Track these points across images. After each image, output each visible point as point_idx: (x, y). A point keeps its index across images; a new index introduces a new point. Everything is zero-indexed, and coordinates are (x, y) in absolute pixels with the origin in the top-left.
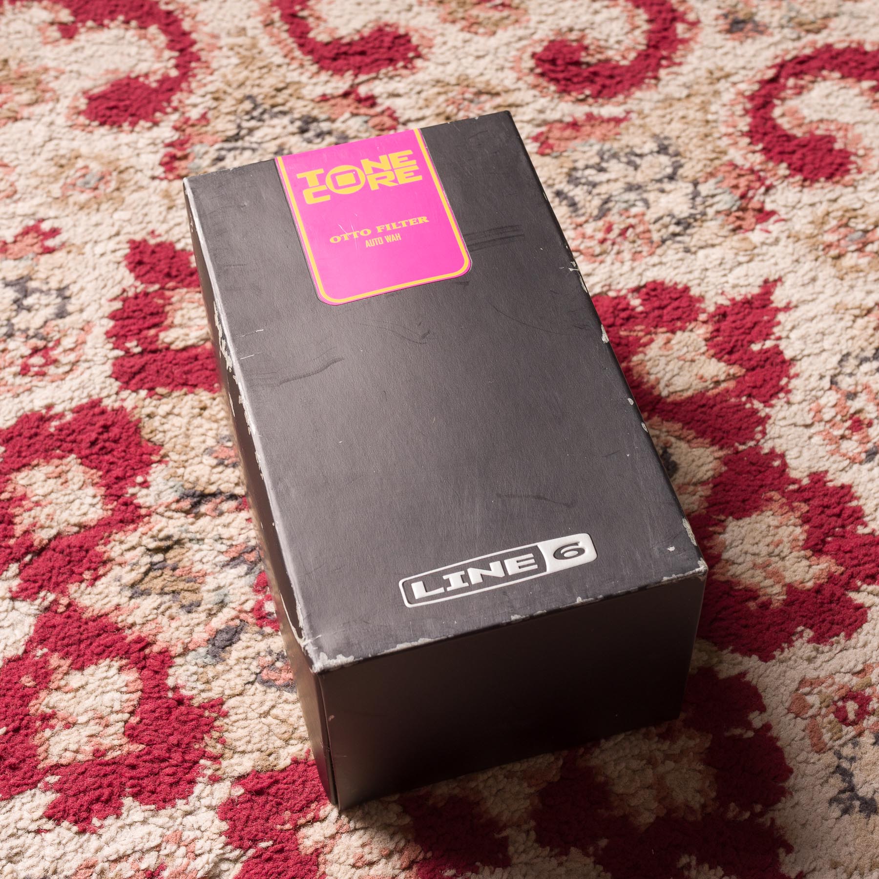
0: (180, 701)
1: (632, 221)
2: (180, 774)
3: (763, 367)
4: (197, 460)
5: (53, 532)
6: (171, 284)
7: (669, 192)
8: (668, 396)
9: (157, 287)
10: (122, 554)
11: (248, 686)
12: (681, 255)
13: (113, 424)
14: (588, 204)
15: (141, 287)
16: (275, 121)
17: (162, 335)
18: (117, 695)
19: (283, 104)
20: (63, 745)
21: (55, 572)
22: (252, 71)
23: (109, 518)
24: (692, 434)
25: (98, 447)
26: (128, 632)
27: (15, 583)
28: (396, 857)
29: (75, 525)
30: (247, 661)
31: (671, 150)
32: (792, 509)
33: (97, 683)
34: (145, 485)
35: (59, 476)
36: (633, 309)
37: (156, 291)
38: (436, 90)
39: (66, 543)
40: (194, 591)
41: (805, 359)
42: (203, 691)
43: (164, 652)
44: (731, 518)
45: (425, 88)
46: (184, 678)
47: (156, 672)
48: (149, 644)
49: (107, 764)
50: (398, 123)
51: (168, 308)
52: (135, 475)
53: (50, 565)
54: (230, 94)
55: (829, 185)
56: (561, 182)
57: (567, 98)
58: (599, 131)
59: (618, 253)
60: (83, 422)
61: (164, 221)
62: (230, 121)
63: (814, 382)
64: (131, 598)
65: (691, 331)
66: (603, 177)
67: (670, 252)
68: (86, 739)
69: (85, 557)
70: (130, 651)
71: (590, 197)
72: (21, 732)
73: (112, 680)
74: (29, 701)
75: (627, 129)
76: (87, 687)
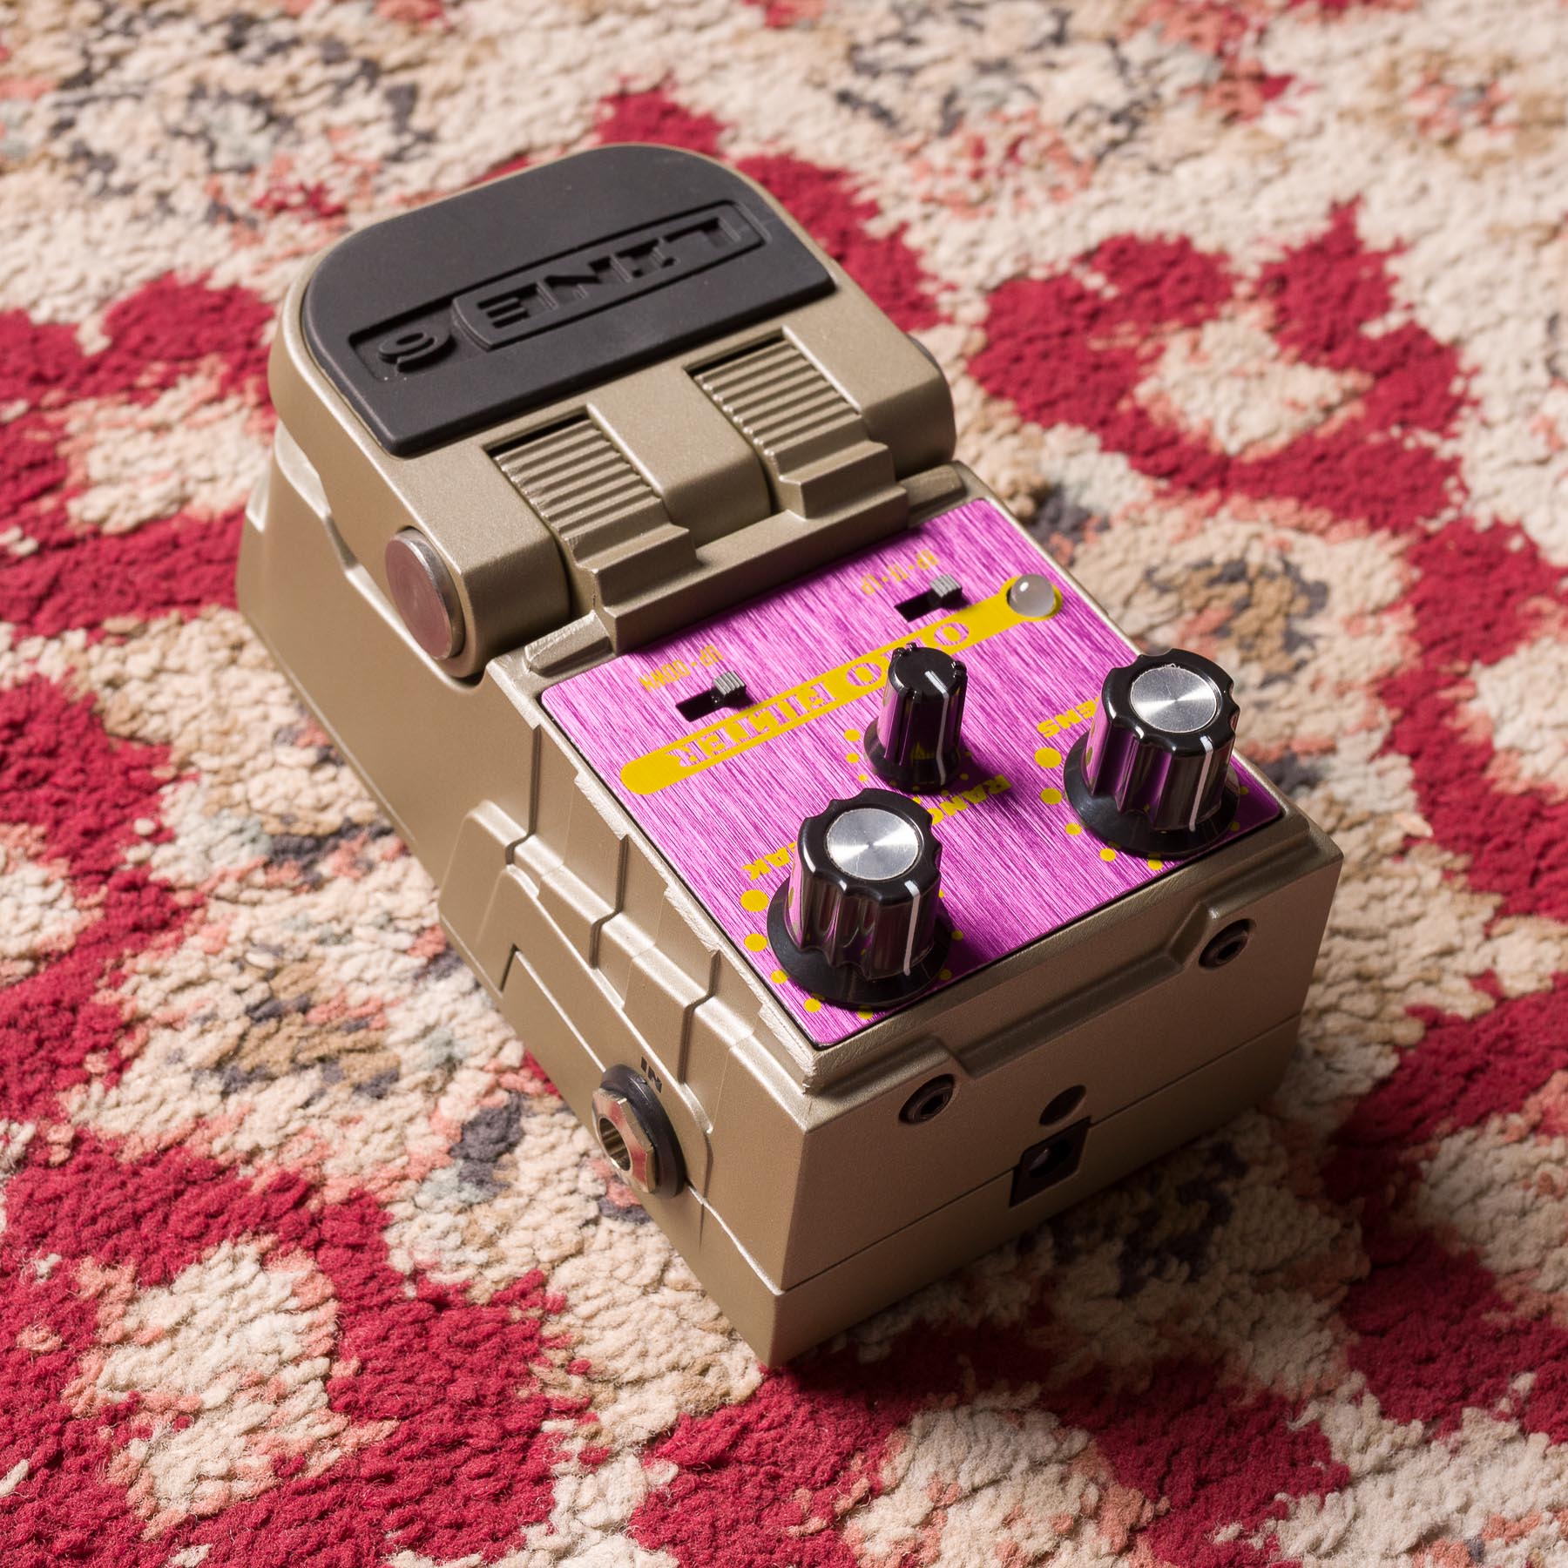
0: (440, 1302)
1: (1017, 129)
2: (507, 1470)
3: (1402, 365)
4: (263, 760)
6: (54, 396)
7: (1067, 66)
8: (1243, 451)
9: (20, 407)
10: (165, 1002)
11: (591, 1229)
12: (1145, 179)
13: (30, 716)
14: (913, 110)
16: (167, 32)
17: (74, 507)
18: (282, 1321)
20: (188, 1470)
21: (12, 1071)
23: (100, 925)
24: (1322, 517)
25: (13, 771)
26: (245, 1172)
28: (1089, 1530)
29: (21, 957)
30: (564, 1175)
33: (219, 1305)
34: (161, 836)
36: (1096, 294)
37: (22, 417)
39: (16, 1001)
40: (371, 1049)
41: (1478, 337)
42: (487, 1265)
43: (357, 1199)
44: (1477, 666)
46: (430, 1246)
47: (356, 1247)
48: (312, 1188)
49: (318, 1486)
51: (64, 449)
52: (130, 818)
55: (1374, 14)
56: (839, 75)
59: (1018, 193)
62: (60, 45)
63: (1515, 379)
64: (225, 1094)
65: (1232, 318)
67: (1121, 178)
68: (242, 1441)
69: (73, 1024)
70: (273, 1213)
71: (911, 97)
72: (68, 1463)
73: (253, 1290)
74: (62, 1386)
76: (196, 1320)
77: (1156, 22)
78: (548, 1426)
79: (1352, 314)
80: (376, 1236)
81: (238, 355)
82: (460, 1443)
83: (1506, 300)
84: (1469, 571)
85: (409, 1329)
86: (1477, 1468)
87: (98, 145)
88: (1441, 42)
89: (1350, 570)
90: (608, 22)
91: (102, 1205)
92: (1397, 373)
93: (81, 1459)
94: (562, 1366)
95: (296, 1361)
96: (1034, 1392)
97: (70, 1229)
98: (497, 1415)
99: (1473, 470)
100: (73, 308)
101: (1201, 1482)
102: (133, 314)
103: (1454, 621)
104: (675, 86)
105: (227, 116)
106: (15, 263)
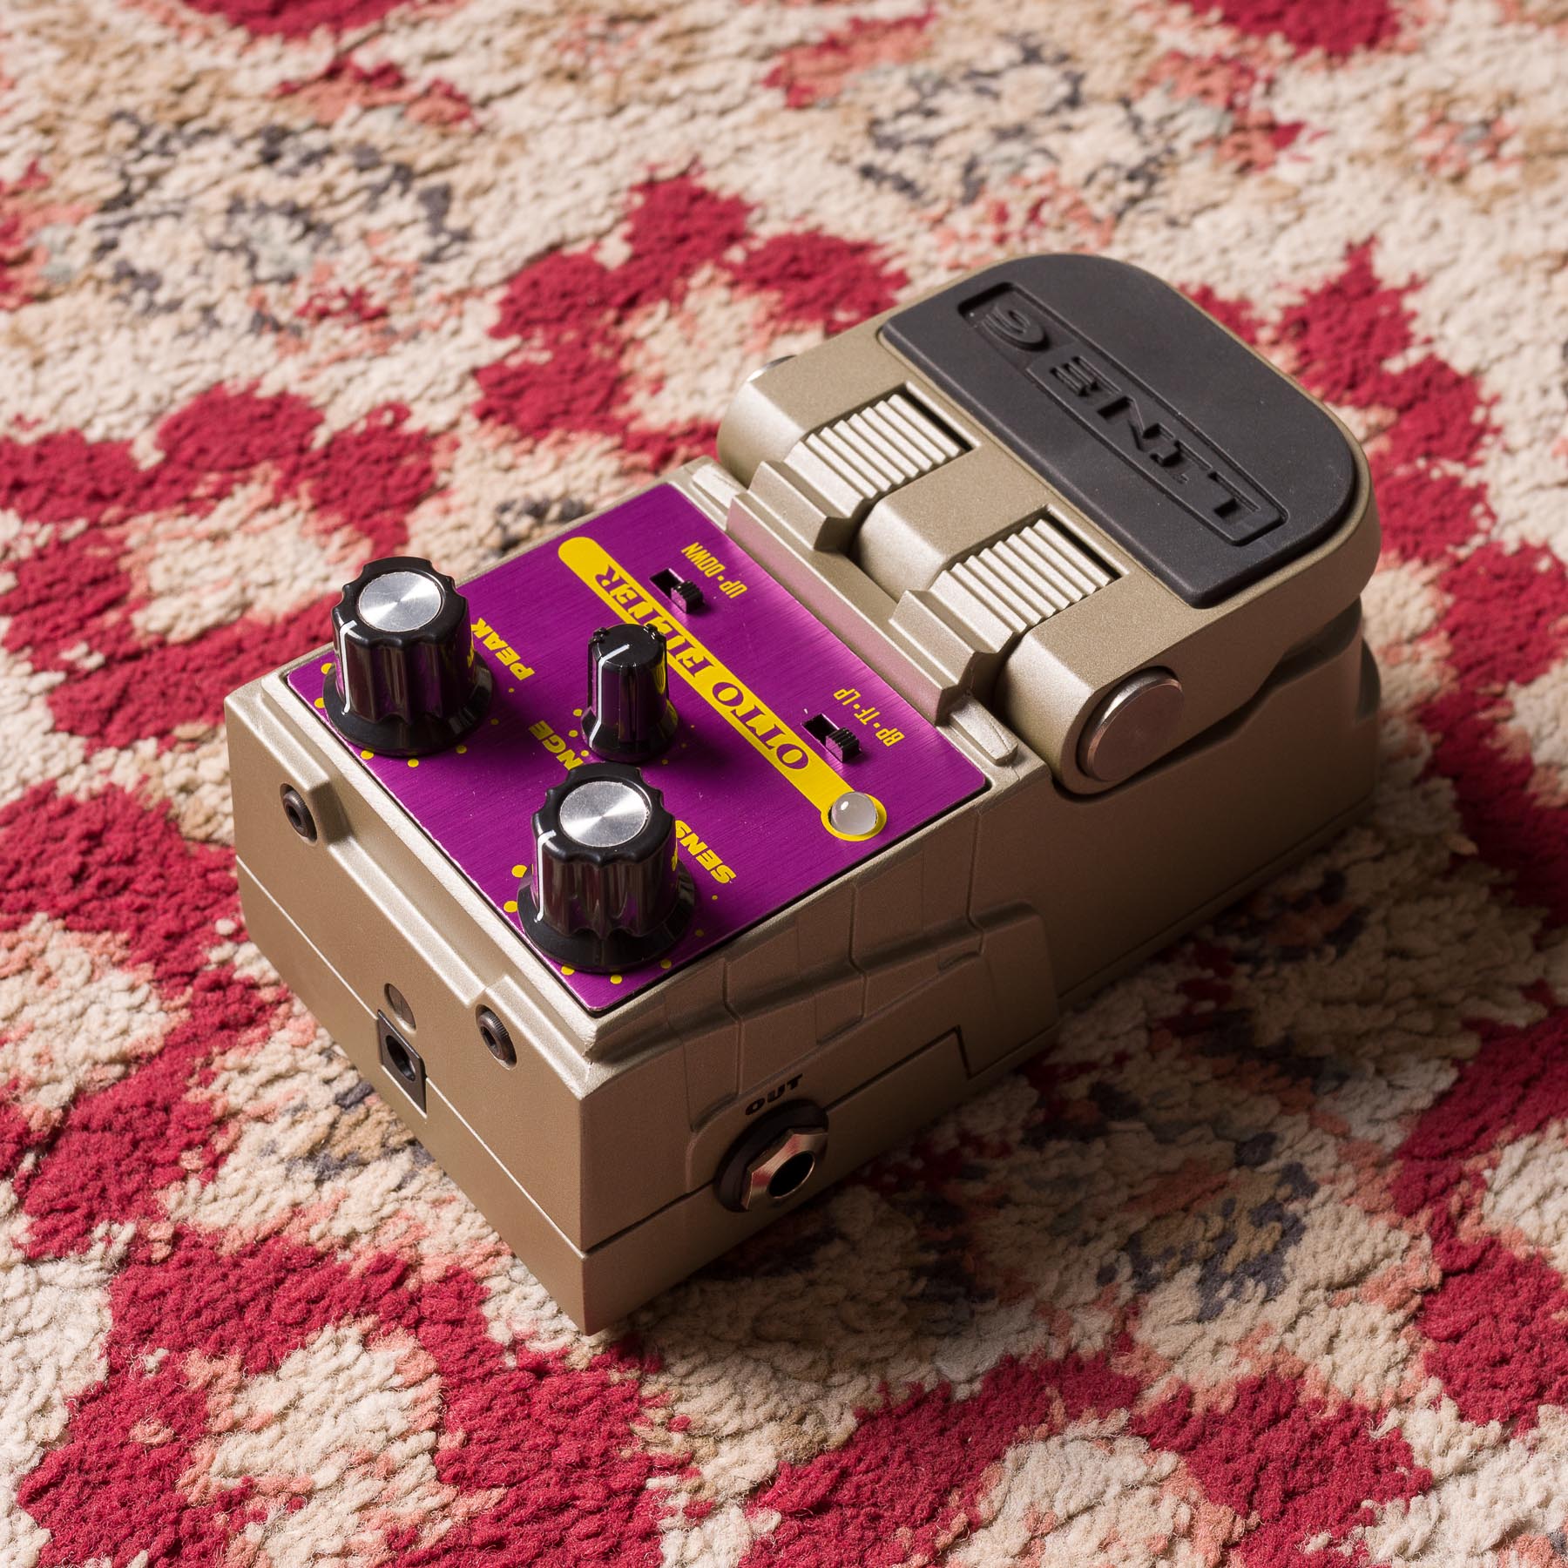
0: (540, 1369)
1: (1038, 192)
2: (614, 1529)
3: (1424, 398)
5: (66, 1090)
6: (112, 512)
7: (1082, 129)
9: (80, 525)
10: (255, 1096)
12: (1165, 233)
13: (107, 825)
14: (935, 180)
15: (44, 534)
16: (201, 150)
17: (138, 619)
18: (387, 1398)
19: (203, 116)
20: (304, 1550)
21: (109, 1174)
22: (104, 65)
23: (187, 1025)
25: (93, 881)
26: (343, 1257)
27: (21, 1226)
28: (1184, 1548)
29: (112, 1061)
31: (1048, 53)
33: (325, 1387)
35: (27, 967)
37: (82, 534)
38: (519, 31)
39: (109, 1105)
41: (1496, 368)
43: (453, 1276)
44: (1512, 685)
45: (497, 30)
46: (527, 1316)
47: (456, 1323)
48: (410, 1268)
49: (432, 1557)
50: (471, 106)
51: (125, 563)
52: (210, 919)
53: (93, 1160)
54: (73, 118)
55: (1378, 58)
56: (861, 151)
58: (889, 46)
60: (33, 837)
61: (36, 392)
62: (98, 169)
63: (1534, 405)
64: (319, 1182)
66: (934, 127)
67: (1142, 231)
68: (355, 1518)
69: (167, 1123)
70: (373, 1295)
71: (933, 167)
72: (186, 1550)
73: (357, 1370)
74: (177, 1476)
75: (941, 31)
76: (304, 1403)
77: (1167, 80)
78: (652, 1483)
79: (1373, 351)
80: (474, 1310)
81: (290, 461)
82: (568, 1506)
83: (1521, 329)
84: (1500, 593)
85: (511, 1398)
86: (1556, 1464)
87: (141, 264)
88: (1446, 82)
89: (1385, 600)
90: (632, 113)
91: (205, 1298)
92: (1419, 407)
93: (199, 1547)
94: (663, 1424)
95: (403, 1436)
96: (1123, 1418)
97: (175, 1323)
98: (601, 1475)
99: (1498, 495)
100: (126, 425)
101: (1289, 1495)
102: (185, 427)
103: (1488, 644)
104: (702, 171)
105: (266, 228)
106: (67, 384)
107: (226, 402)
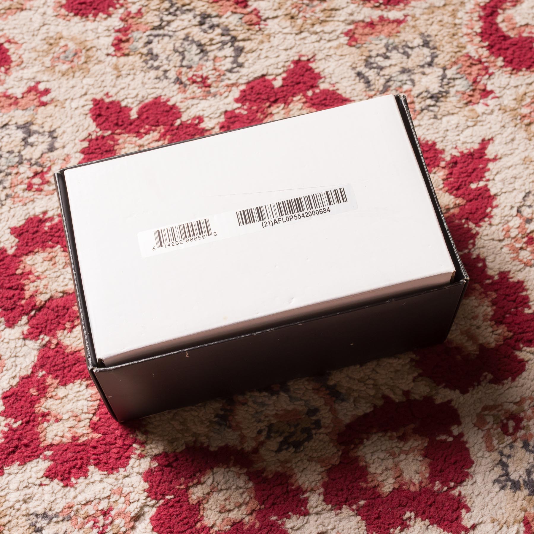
2: (121, 453)
3: (477, 199)
5: (47, 296)
6: (118, 131)
7: (428, 75)
9: (109, 132)
12: (432, 120)
14: (377, 82)
15: (100, 133)
16: (184, 16)
18: (86, 402)
19: (189, 4)
20: (54, 432)
21: (49, 322)
27: (26, 328)
28: (243, 507)
29: (61, 292)
31: (431, 44)
32: (487, 296)
33: (74, 395)
35: (51, 260)
37: (109, 135)
39: (55, 304)
41: (503, 194)
49: (80, 445)
50: (261, 20)
51: (116, 147)
53: (46, 318)
55: (528, 73)
56: (361, 66)
57: (368, 5)
58: (387, 29)
61: (114, 87)
62: (156, 15)
63: (507, 211)
65: (435, 173)
66: (387, 63)
67: (426, 118)
68: (68, 429)
69: (66, 313)
71: (378, 77)
72: (30, 423)
73: (82, 393)
74: (35, 404)
75: (404, 28)
76: (69, 396)
81: (167, 127)
82: (113, 444)
83: (517, 184)
86: (341, 520)
87: (155, 52)
90: (303, 35)
91: (58, 363)
93: (33, 423)
96: (245, 470)
97: (49, 366)
100: (133, 103)
101: (274, 504)
102: (147, 108)
104: (314, 61)
105: (190, 48)
106: (123, 86)
107: (159, 103)
